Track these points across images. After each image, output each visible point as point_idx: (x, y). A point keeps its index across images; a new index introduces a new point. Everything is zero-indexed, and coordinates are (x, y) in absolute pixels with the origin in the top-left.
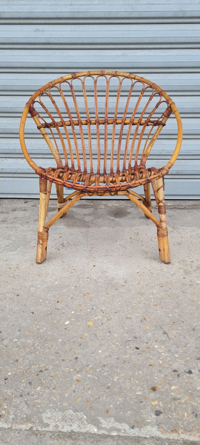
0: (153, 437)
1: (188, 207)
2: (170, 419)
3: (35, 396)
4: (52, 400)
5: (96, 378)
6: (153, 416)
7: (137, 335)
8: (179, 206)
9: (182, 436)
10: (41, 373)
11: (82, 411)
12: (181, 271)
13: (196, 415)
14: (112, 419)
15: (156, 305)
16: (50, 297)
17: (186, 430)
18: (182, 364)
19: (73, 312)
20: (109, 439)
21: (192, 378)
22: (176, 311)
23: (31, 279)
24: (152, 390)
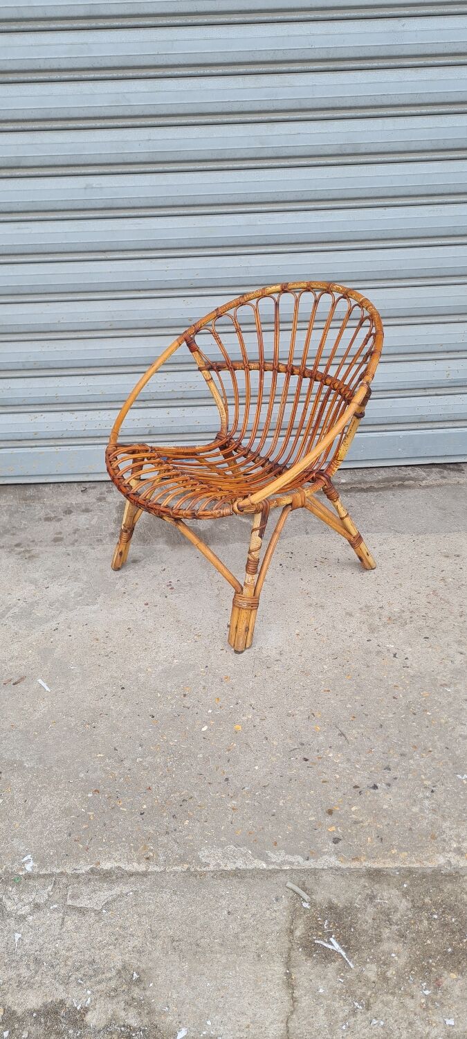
0: (331, 868)
1: (376, 486)
2: (351, 845)
3: (184, 833)
4: (207, 835)
5: (256, 804)
6: (331, 844)
7: (304, 740)
8: (360, 483)
9: (365, 864)
10: (185, 803)
11: (244, 845)
12: (365, 628)
13: (382, 839)
14: (283, 852)
15: (328, 691)
16: (171, 687)
17: (369, 857)
18: (365, 777)
19: (210, 711)
20: (280, 874)
21: (377, 795)
22: (357, 698)
23: (135, 658)
24: (327, 814)
